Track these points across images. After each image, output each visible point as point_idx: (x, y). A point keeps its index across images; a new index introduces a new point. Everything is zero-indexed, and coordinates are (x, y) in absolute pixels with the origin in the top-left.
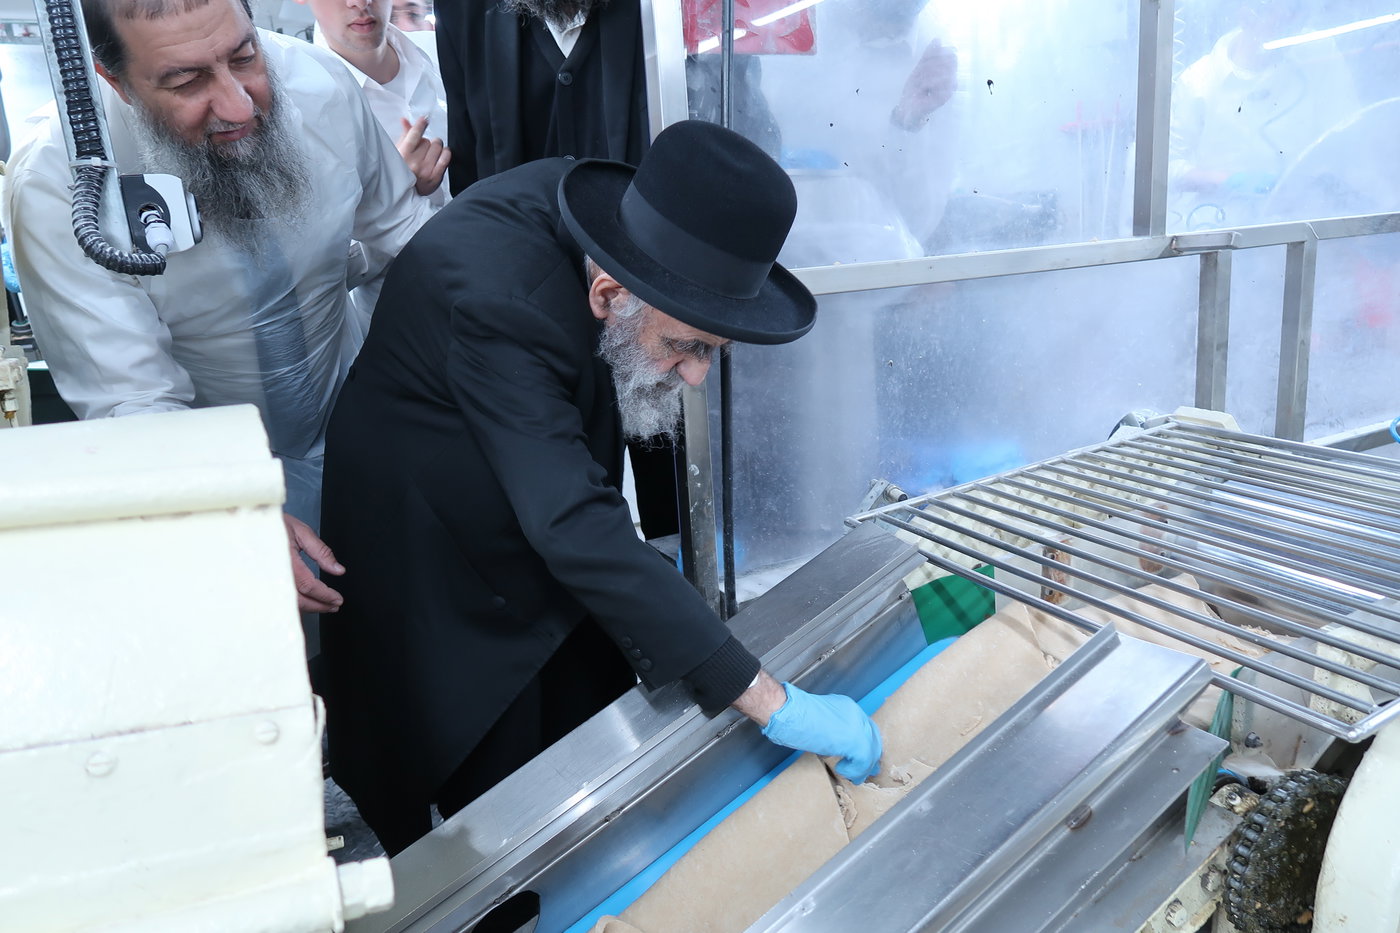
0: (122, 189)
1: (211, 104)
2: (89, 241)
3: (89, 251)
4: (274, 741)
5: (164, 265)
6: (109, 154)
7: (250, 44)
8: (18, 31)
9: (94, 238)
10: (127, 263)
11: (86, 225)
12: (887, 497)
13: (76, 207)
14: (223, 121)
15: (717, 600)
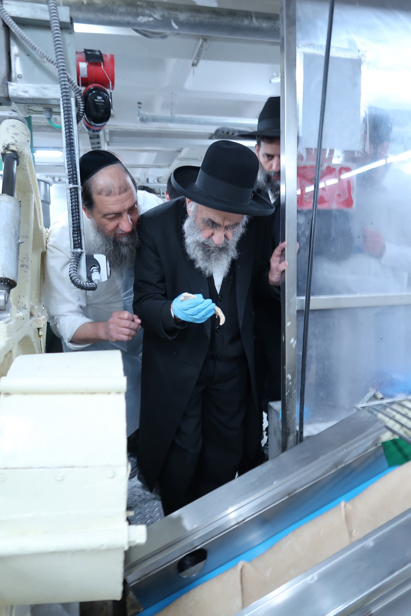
0: (86, 259)
1: (119, 224)
2: (73, 278)
3: (73, 282)
4: (113, 477)
5: (97, 287)
6: (84, 247)
7: (136, 205)
8: (57, 179)
9: (75, 278)
10: (84, 286)
11: (73, 273)
12: (375, 397)
13: (71, 266)
14: (121, 230)
15: (295, 433)
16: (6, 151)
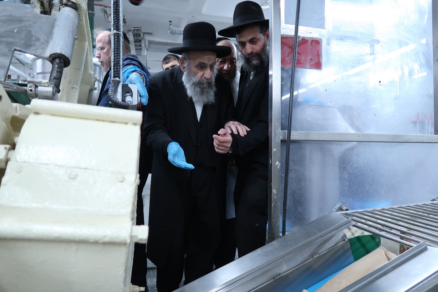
0: (122, 87)
10: (119, 104)
12: (341, 209)
16: (68, 2)
